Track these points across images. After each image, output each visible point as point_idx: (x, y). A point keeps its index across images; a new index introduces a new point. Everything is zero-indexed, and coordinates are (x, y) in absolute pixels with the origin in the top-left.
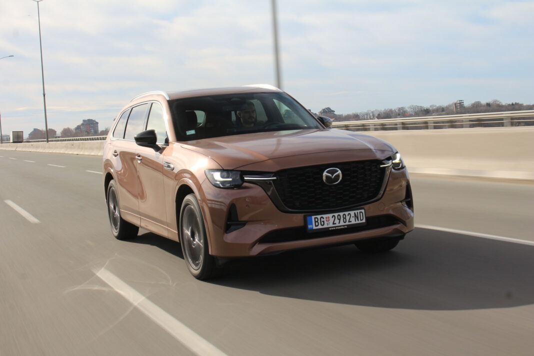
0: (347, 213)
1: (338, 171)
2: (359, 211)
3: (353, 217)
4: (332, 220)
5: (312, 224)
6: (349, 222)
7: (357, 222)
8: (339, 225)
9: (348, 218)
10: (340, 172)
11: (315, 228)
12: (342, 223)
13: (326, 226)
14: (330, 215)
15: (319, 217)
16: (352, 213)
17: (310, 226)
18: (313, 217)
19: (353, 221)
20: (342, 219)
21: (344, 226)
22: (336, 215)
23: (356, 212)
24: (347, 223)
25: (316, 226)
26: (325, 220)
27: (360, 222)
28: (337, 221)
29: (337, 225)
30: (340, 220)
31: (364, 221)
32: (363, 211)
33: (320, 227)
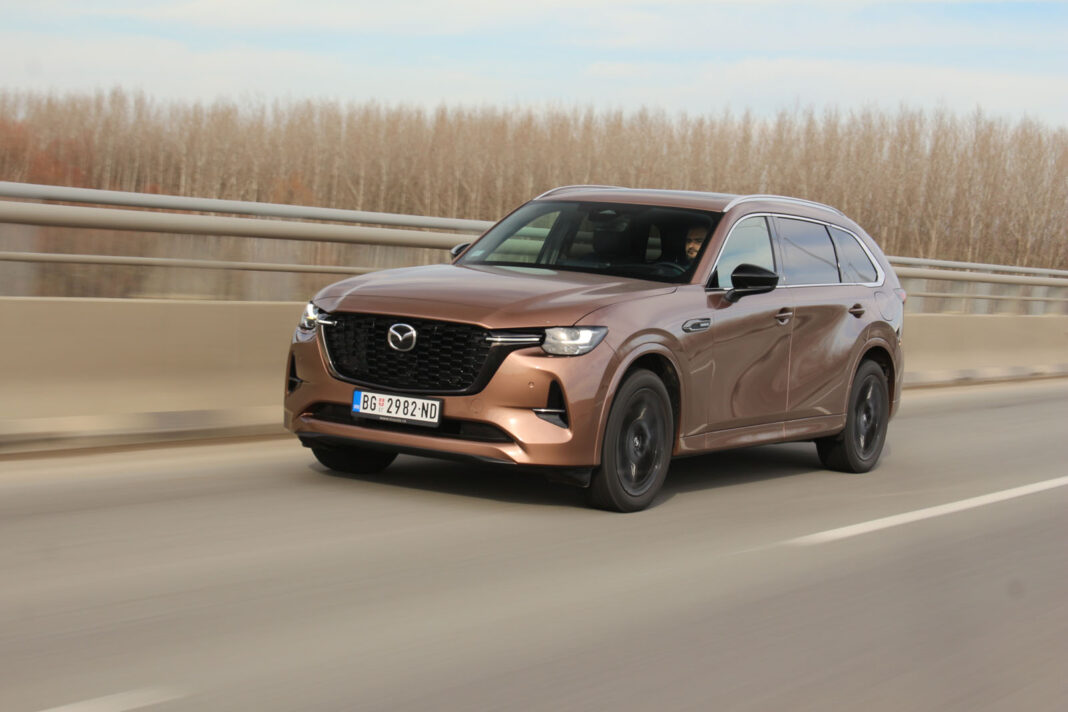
0: (411, 400)
1: (409, 330)
2: (430, 402)
3: (420, 409)
4: (387, 405)
5: (359, 404)
6: (412, 415)
7: (424, 419)
8: (395, 415)
9: (411, 408)
10: (414, 333)
11: (362, 411)
12: (400, 415)
13: (376, 412)
14: (386, 397)
15: (370, 395)
16: (420, 402)
17: (356, 407)
18: (363, 393)
19: (419, 416)
20: (402, 407)
21: (402, 419)
22: (394, 398)
23: (426, 402)
24: (409, 417)
25: (364, 408)
26: (377, 402)
27: (428, 419)
28: (393, 409)
29: (393, 415)
30: (398, 407)
31: (436, 420)
32: (437, 403)
33: (369, 411)
